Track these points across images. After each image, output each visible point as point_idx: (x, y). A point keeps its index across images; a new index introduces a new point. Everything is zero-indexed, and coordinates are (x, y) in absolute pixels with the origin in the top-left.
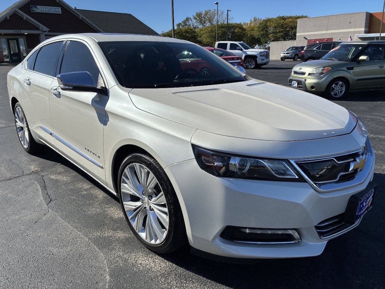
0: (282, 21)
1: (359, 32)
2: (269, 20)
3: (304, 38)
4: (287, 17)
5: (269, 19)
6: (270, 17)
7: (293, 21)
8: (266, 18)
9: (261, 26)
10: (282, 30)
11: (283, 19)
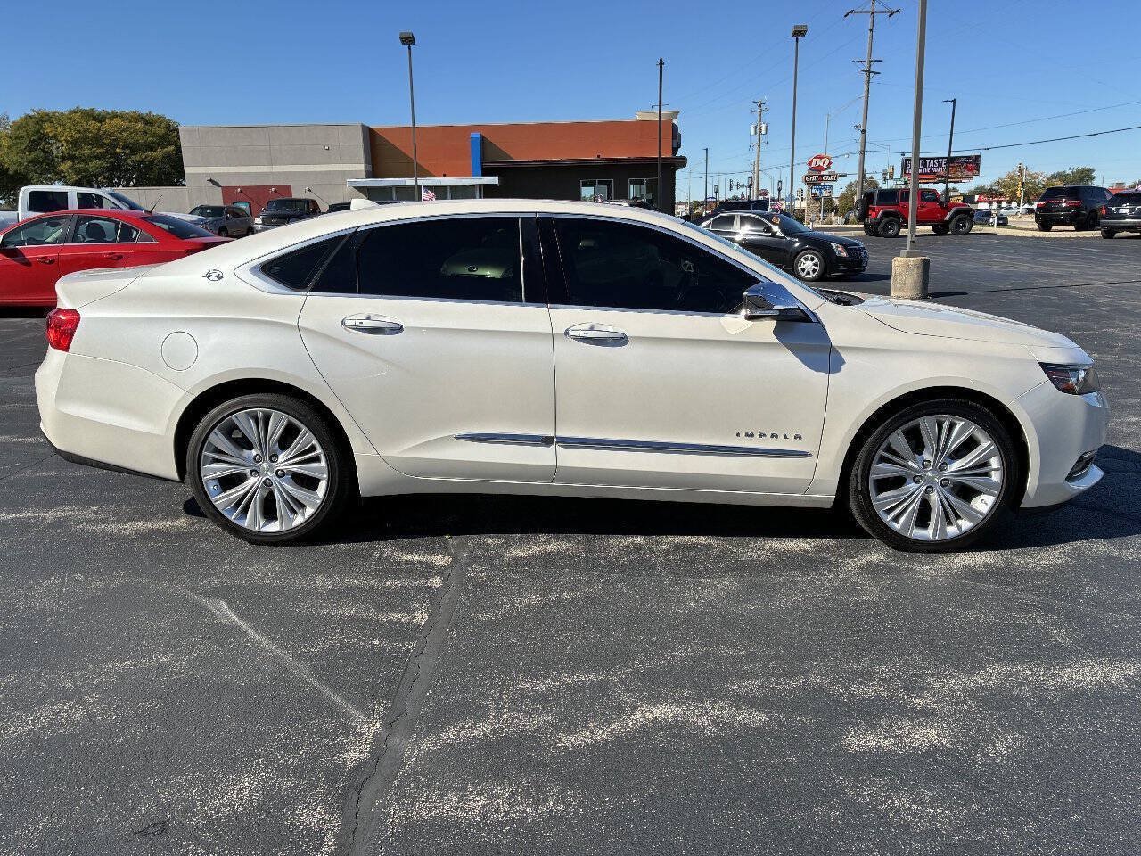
0: (94, 125)
1: (354, 174)
2: (44, 119)
3: (211, 180)
4: (103, 113)
5: (48, 115)
6: (49, 109)
7: (128, 128)
8: (33, 111)
9: (21, 133)
10: (102, 151)
11: (95, 119)
